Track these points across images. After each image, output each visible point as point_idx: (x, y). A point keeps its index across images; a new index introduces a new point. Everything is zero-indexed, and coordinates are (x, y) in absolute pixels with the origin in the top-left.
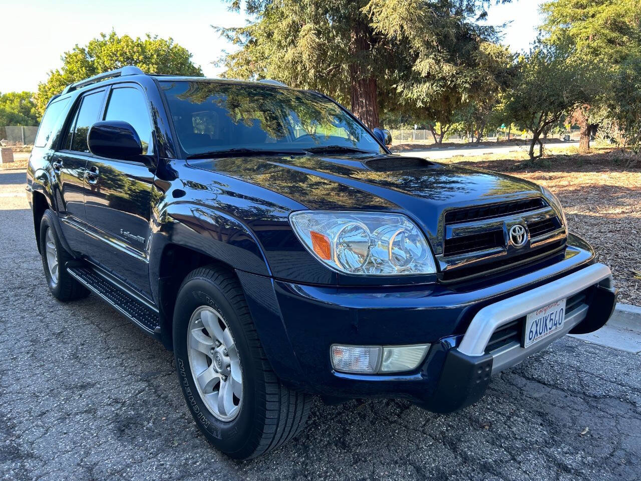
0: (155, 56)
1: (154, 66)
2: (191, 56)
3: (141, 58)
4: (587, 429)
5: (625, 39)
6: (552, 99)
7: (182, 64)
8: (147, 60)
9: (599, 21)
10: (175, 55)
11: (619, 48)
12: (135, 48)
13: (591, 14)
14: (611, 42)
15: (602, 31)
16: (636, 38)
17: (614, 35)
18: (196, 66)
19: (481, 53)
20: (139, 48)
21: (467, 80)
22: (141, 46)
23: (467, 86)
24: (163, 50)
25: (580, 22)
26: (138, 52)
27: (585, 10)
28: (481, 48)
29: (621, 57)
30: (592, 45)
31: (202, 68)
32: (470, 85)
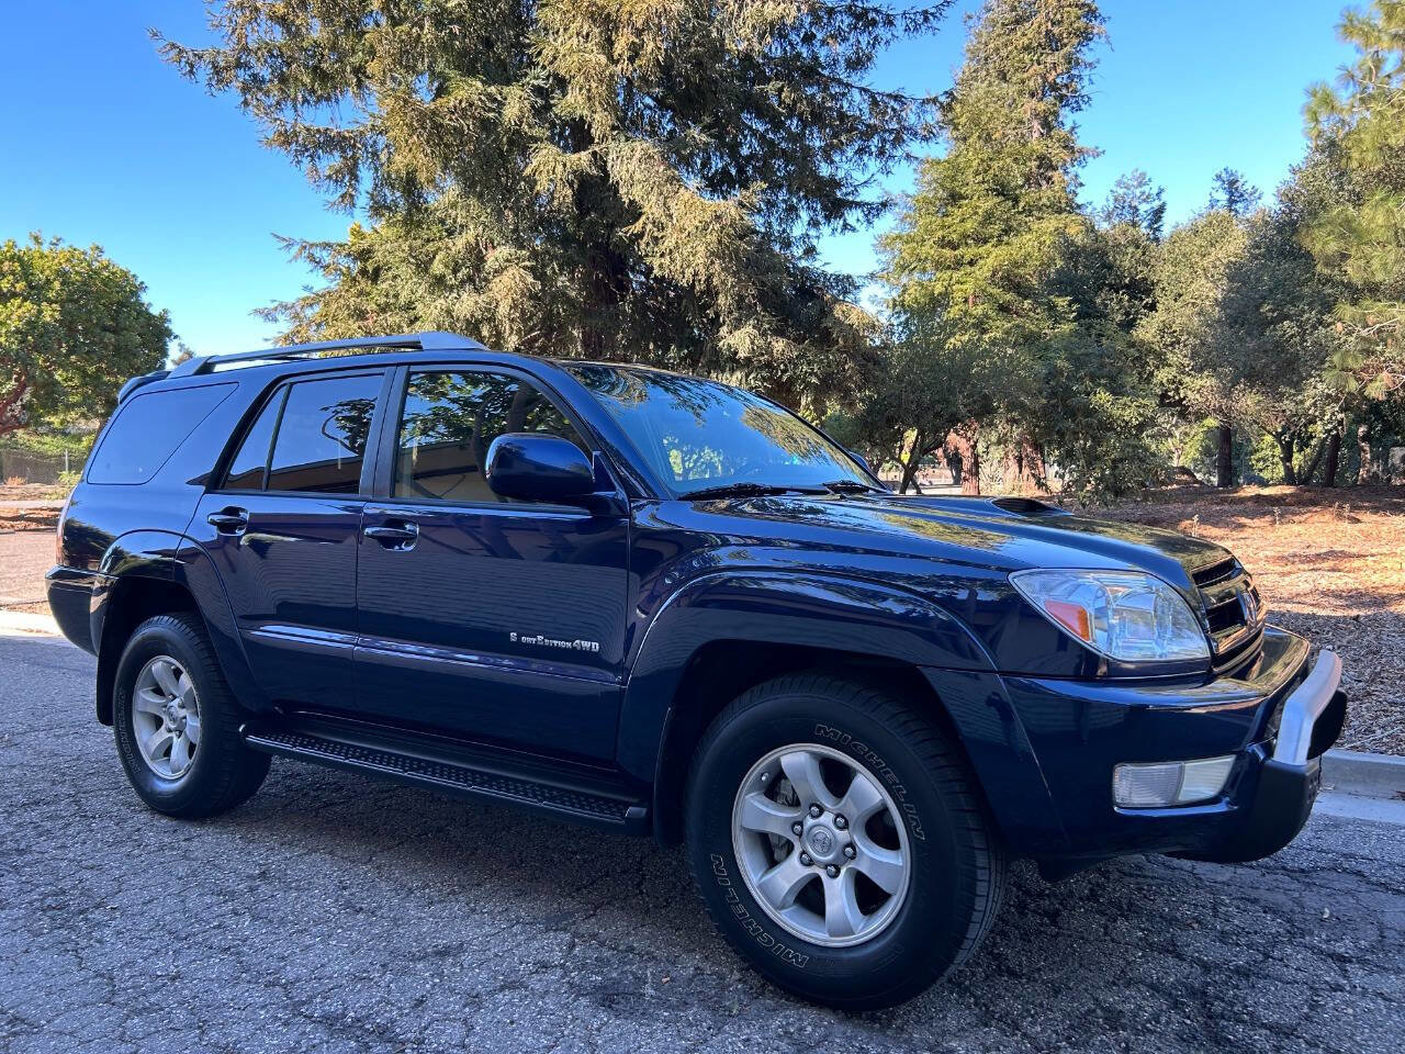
0: (57, 285)
1: (54, 305)
2: (142, 287)
3: (20, 286)
4: (1327, 910)
5: (1027, 304)
6: (938, 407)
7: (121, 304)
8: (36, 292)
9: (983, 271)
10: (105, 285)
11: (1019, 321)
12: (7, 263)
13: (967, 258)
14: (1004, 309)
15: (990, 290)
16: (1044, 304)
17: (1008, 297)
18: (155, 311)
19: (838, 322)
20: (17, 264)
21: (813, 369)
22: (20, 260)
23: (814, 380)
24: (77, 272)
25: (949, 272)
26: (13, 273)
27: (956, 252)
28: (838, 311)
29: (1024, 337)
30: (974, 313)
31: (170, 316)
32: (819, 379)
